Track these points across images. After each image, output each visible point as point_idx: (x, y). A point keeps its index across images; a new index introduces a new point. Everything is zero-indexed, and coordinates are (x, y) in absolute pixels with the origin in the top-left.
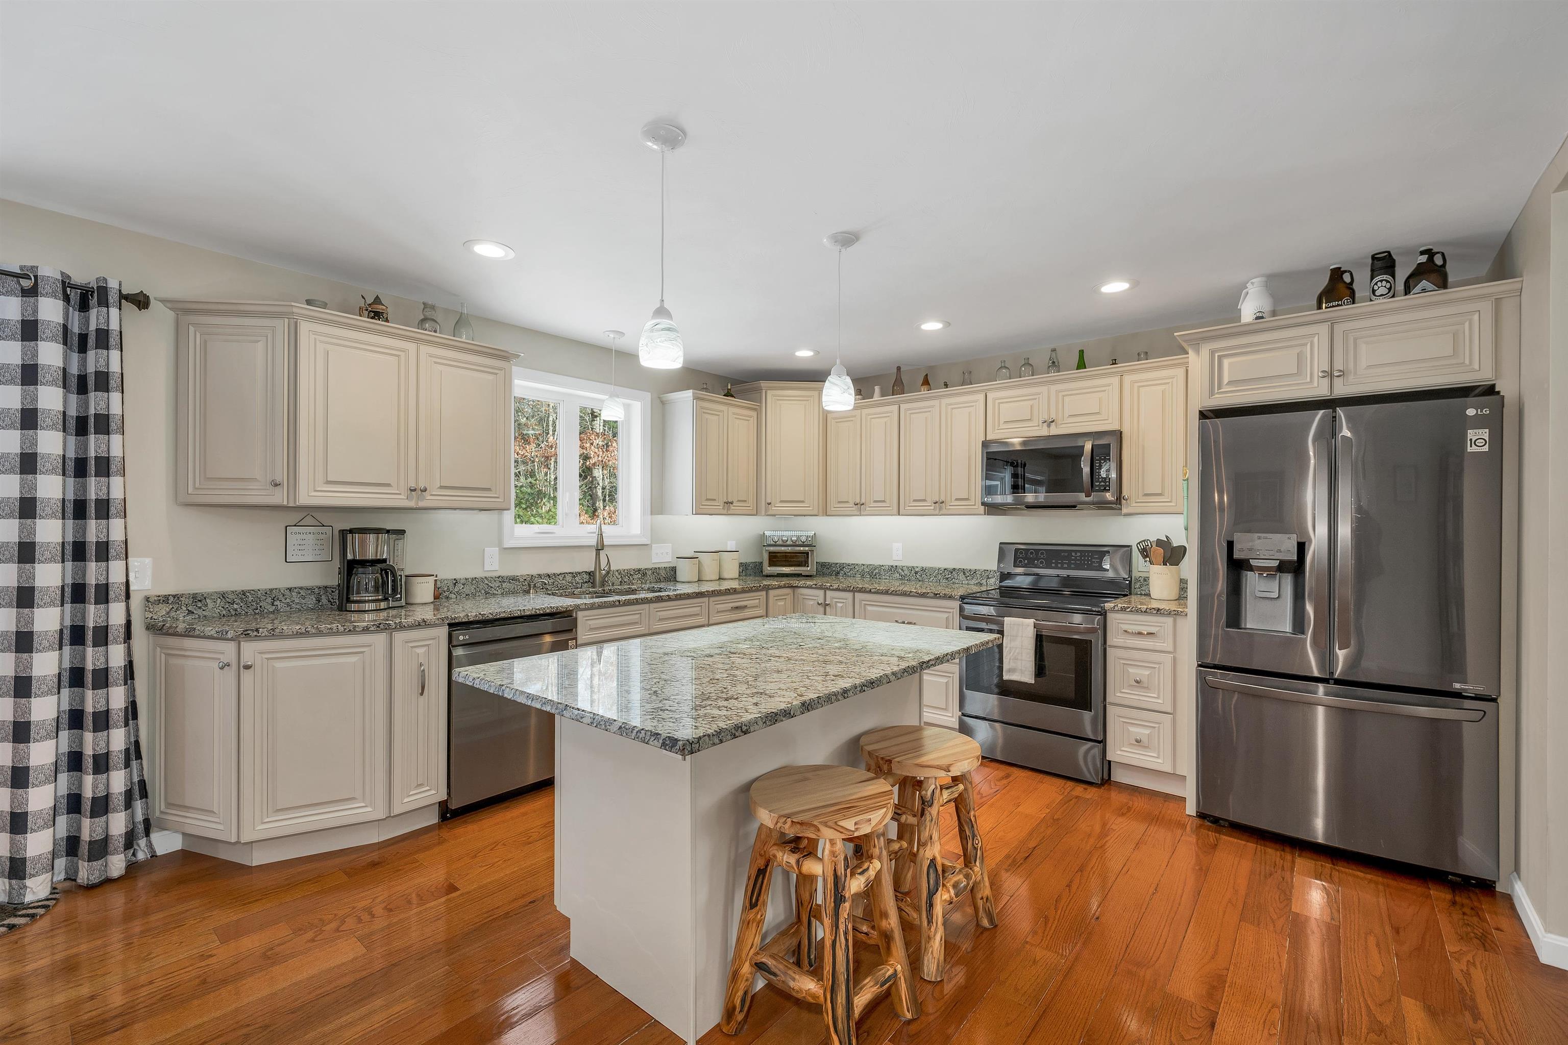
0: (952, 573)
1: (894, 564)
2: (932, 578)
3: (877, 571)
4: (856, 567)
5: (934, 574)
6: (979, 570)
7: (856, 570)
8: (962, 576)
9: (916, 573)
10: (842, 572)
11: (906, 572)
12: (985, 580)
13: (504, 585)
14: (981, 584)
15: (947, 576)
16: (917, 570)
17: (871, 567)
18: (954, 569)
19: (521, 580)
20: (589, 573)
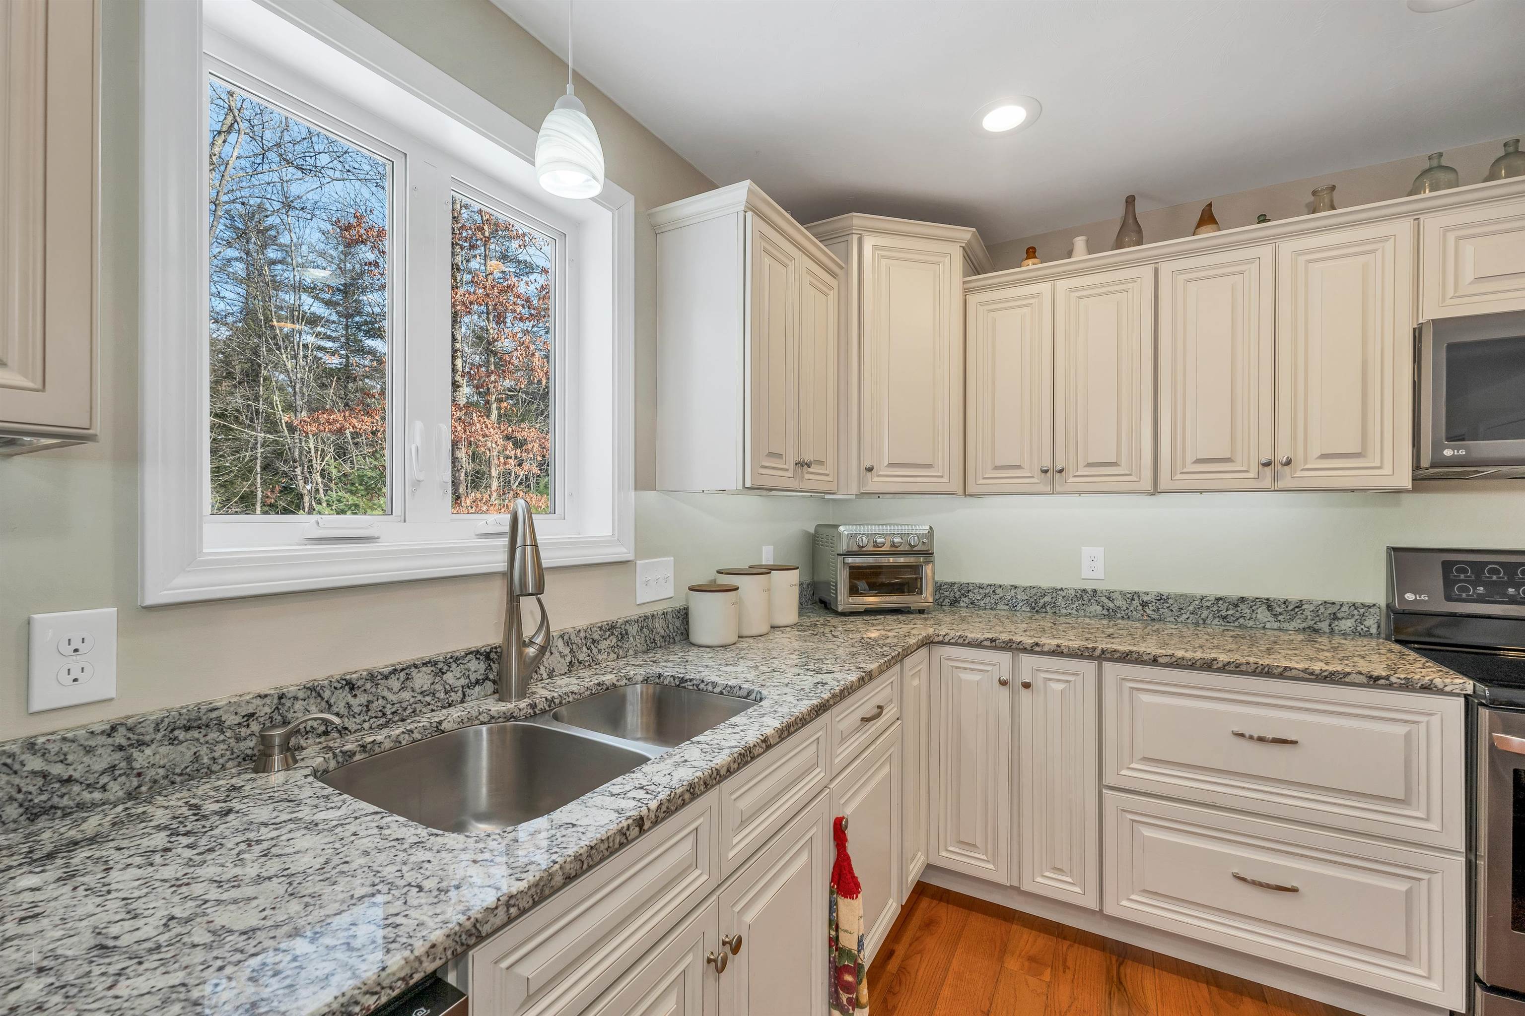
0: (1236, 606)
1: (1089, 586)
2: (1185, 616)
3: (1047, 599)
4: (998, 591)
5: (1191, 608)
6: (1310, 602)
7: (997, 597)
8: (1263, 614)
9: (1144, 604)
10: (966, 600)
11: (1118, 603)
12: (1327, 623)
13: (141, 758)
14: (1316, 631)
15: (1224, 613)
16: (1146, 598)
17: (1034, 591)
18: (1243, 600)
19: (231, 720)
20: (488, 656)
